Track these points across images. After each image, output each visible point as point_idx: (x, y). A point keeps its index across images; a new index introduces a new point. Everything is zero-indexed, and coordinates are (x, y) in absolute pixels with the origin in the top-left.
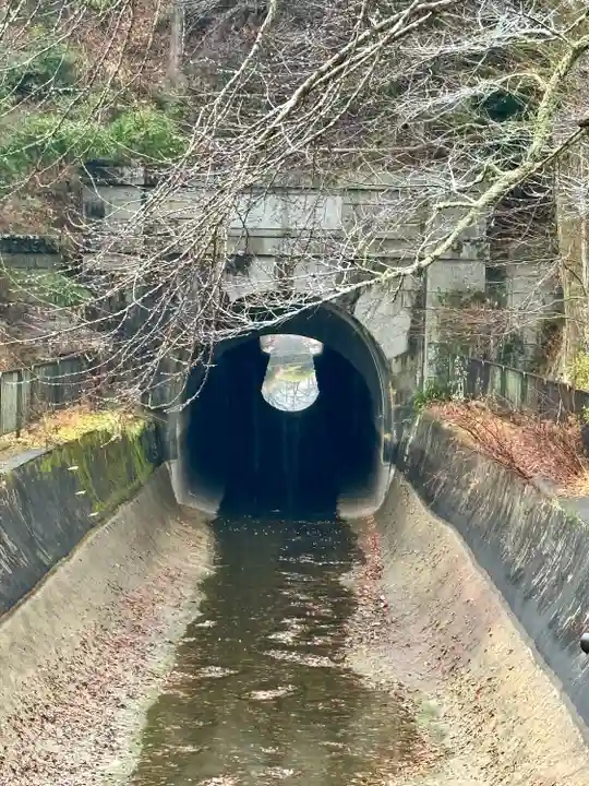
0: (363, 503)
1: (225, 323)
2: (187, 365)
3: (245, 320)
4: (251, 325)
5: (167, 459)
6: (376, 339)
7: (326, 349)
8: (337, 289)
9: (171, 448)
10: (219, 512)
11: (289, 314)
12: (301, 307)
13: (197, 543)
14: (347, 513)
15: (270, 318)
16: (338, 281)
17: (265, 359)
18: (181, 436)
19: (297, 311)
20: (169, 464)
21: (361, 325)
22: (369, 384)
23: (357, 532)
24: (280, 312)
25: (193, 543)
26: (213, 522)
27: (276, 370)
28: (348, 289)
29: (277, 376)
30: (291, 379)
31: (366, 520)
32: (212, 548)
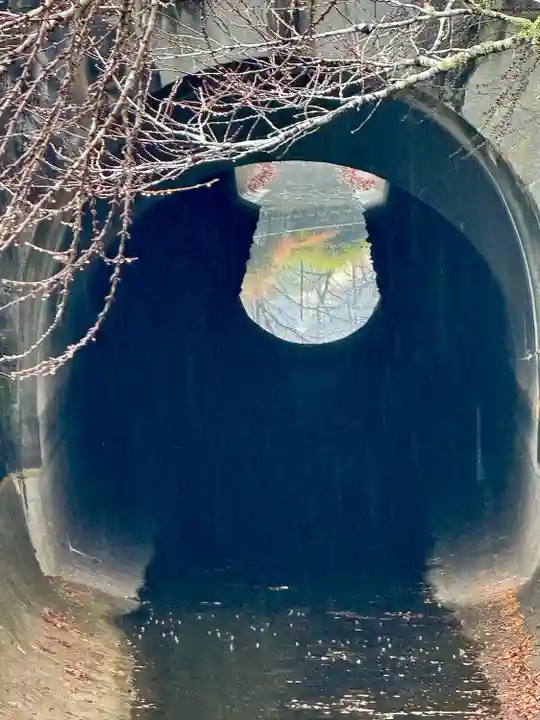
0: (489, 566)
1: (151, 148)
2: (68, 264)
3: (201, 139)
4: (216, 150)
5: (17, 466)
6: (518, 169)
7: (395, 193)
8: (423, 59)
9: (26, 439)
10: (142, 594)
11: (307, 124)
12: (336, 104)
13: (92, 667)
14: (450, 590)
15: (262, 132)
16: (425, 42)
17: (249, 217)
18: (48, 412)
19: (327, 116)
20: (22, 478)
21: (482, 139)
22: (500, 272)
23: (476, 637)
24: (285, 118)
25: (81, 669)
26: (127, 617)
27: (272, 243)
28: (449, 62)
29: (277, 260)
30: (312, 263)
31: (497, 608)
32: (129, 680)
